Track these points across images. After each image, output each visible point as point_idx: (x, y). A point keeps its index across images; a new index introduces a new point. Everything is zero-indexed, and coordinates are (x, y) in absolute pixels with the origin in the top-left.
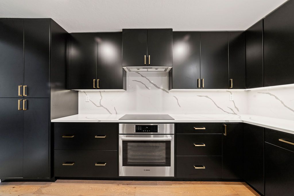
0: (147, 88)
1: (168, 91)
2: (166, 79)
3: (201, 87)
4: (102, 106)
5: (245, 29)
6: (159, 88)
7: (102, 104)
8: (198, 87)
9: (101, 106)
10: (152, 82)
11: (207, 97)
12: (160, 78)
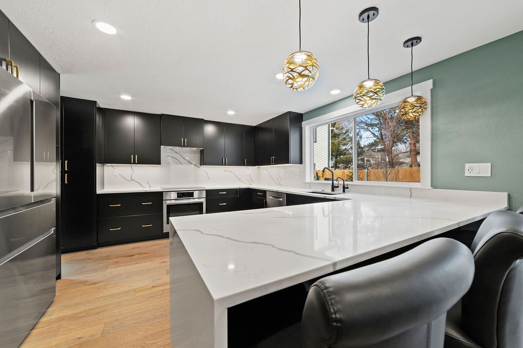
0: (181, 163)
1: (200, 166)
2: (198, 156)
3: (225, 165)
4: (134, 180)
5: (254, 125)
6: (191, 164)
7: (133, 178)
8: (223, 165)
9: (132, 180)
10: (187, 158)
11: (231, 171)
12: (193, 155)
